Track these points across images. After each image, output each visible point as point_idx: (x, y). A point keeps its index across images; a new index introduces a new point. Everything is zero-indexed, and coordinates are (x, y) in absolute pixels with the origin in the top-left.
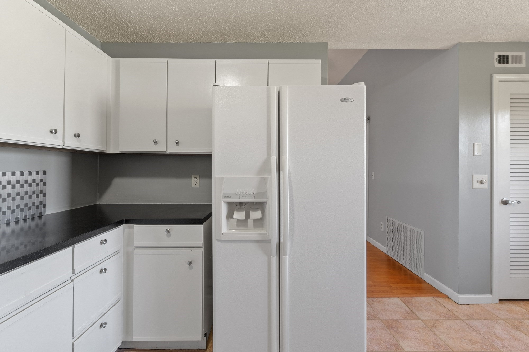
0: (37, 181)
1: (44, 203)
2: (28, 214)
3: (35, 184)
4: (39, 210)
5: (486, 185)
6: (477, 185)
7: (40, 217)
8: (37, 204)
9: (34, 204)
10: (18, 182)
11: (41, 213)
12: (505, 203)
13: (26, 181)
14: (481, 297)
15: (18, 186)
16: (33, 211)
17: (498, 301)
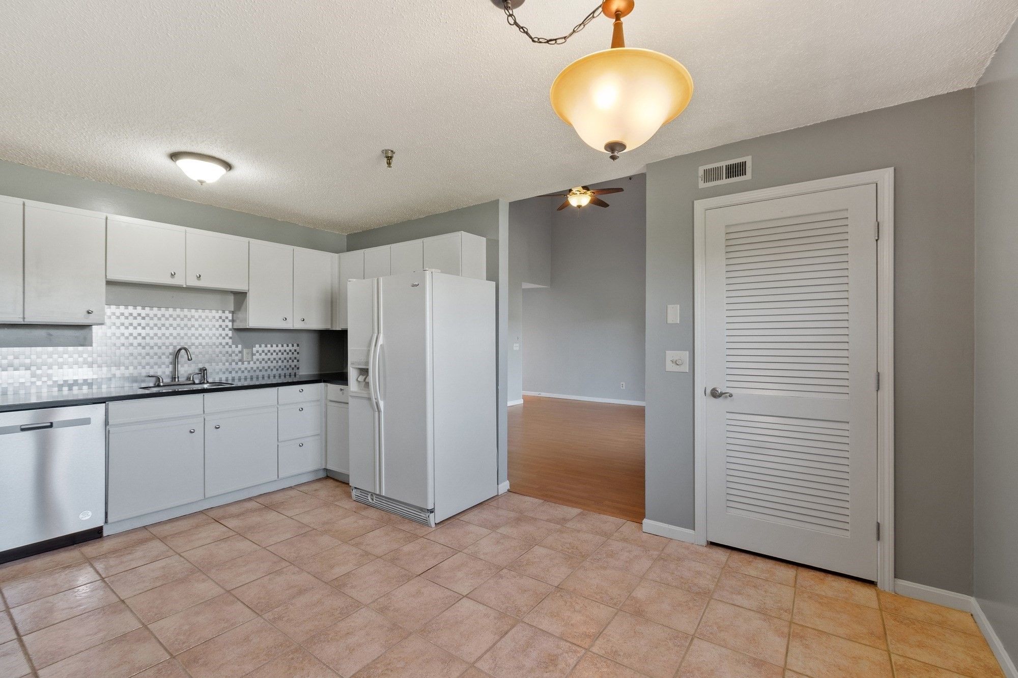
0: (293, 351)
1: (297, 366)
2: (288, 372)
3: (291, 353)
4: (294, 371)
5: (686, 368)
6: (670, 367)
7: (295, 375)
8: (293, 366)
9: (290, 366)
10: (280, 351)
11: (295, 373)
12: (715, 394)
13: (285, 351)
14: (678, 529)
15: (280, 353)
16: (290, 371)
17: (705, 543)
